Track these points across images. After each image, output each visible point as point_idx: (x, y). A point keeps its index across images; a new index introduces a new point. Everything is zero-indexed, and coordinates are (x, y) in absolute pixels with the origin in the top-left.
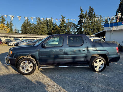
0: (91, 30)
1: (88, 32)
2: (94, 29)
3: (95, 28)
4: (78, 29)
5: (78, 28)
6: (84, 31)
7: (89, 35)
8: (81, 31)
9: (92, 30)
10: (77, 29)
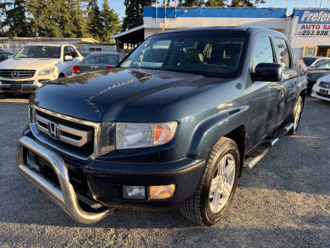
0: (56, 20)
1: (49, 27)
2: (66, 21)
3: (67, 16)
4: (10, 13)
5: (8, 8)
6: (33, 22)
7: (51, 36)
8: (24, 23)
9: (59, 21)
10: (7, 12)
